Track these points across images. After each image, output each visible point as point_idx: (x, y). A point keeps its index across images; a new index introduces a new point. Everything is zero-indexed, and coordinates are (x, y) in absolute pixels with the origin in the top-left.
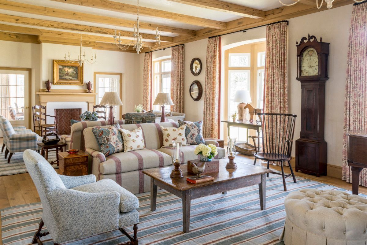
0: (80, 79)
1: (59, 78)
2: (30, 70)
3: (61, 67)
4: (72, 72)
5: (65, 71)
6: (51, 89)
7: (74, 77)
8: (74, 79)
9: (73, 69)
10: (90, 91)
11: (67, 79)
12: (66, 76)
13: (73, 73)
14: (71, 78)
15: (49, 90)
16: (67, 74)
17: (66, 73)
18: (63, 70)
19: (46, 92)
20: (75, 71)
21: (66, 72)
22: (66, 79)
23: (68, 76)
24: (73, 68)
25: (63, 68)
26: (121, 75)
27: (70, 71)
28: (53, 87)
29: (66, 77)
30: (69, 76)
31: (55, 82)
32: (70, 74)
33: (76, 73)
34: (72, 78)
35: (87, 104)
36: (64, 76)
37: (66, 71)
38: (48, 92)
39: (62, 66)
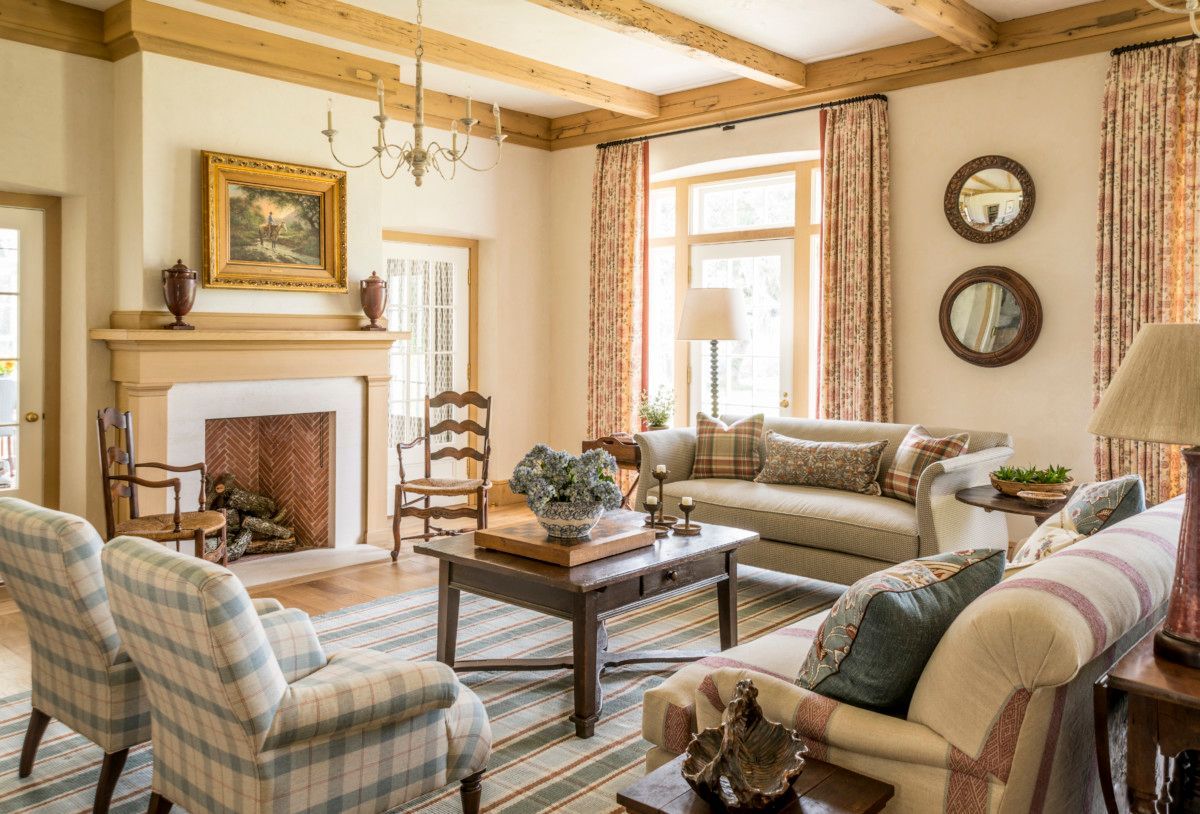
0: (329, 260)
1: (228, 256)
2: (51, 205)
3: (242, 195)
4: (291, 222)
5: (257, 215)
6: (194, 309)
7: (300, 251)
8: (303, 258)
9: (299, 208)
10: (379, 322)
11: (272, 261)
12: (265, 244)
13: (297, 227)
14: (287, 252)
15: (185, 319)
16: (271, 232)
17: (266, 229)
18: (251, 211)
19: (170, 327)
20: (304, 216)
21: (263, 221)
22: (264, 258)
23: (274, 243)
24: (296, 202)
25: (252, 198)
26: (474, 246)
27: (284, 214)
28: (205, 302)
29: (265, 247)
30: (281, 242)
31: (214, 273)
32: (285, 232)
33: (310, 228)
34: (295, 255)
35: (358, 388)
36: (253, 240)
37: (267, 216)
38: (179, 325)
39: (246, 188)
